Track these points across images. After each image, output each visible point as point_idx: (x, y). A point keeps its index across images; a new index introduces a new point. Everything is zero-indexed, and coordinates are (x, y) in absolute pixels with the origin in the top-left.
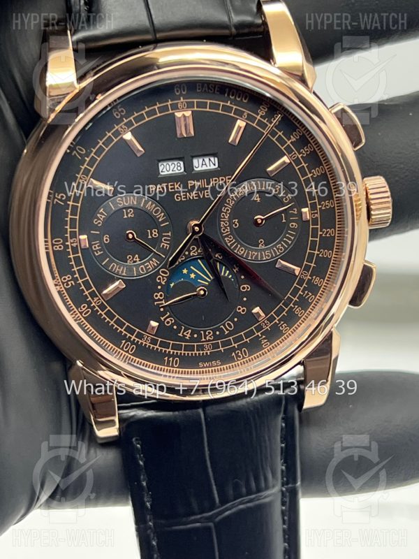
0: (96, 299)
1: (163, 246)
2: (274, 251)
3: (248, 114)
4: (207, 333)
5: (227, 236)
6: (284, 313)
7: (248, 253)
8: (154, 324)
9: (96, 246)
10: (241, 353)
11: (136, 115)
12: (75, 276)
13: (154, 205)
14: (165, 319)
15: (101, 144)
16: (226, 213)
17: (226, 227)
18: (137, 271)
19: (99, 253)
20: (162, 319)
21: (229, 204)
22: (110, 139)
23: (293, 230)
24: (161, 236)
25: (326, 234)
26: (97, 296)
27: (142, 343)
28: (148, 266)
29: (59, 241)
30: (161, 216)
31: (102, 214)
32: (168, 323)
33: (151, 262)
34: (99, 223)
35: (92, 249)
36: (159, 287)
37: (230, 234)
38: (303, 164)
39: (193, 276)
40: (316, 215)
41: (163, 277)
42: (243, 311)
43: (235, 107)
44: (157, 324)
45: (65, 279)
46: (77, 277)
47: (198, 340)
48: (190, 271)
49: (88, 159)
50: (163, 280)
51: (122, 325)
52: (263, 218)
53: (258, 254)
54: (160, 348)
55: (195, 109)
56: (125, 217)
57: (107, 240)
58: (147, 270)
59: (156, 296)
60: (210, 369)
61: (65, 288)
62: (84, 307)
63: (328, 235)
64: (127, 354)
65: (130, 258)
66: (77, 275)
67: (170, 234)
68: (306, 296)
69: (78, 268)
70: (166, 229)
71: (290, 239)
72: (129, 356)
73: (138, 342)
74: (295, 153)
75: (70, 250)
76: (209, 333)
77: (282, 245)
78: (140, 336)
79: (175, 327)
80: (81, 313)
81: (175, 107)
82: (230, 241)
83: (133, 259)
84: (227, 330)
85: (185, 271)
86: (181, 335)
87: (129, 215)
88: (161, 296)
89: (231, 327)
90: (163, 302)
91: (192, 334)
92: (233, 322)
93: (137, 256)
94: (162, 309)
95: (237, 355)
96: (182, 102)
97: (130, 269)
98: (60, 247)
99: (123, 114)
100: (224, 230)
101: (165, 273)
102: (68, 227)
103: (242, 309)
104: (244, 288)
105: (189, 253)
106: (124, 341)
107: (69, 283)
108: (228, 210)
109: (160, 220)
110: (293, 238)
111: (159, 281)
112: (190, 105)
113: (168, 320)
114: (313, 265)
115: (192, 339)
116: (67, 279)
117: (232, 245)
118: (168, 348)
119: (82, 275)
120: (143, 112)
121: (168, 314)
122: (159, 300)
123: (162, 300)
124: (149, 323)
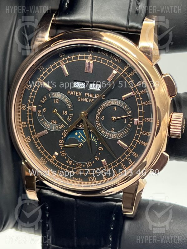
0: (34, 136)
1: (68, 119)
2: (118, 135)
3: (119, 68)
4: (79, 165)
5: (98, 122)
6: (116, 165)
7: (105, 133)
8: (56, 153)
9: (40, 112)
10: (93, 179)
11: (69, 57)
12: (28, 123)
13: (68, 100)
14: (62, 153)
15: (51, 67)
16: (99, 112)
17: (98, 118)
18: (55, 128)
19: (40, 116)
20: (61, 152)
21: (101, 108)
22: (55, 66)
23: (129, 127)
24: (68, 115)
25: (144, 134)
26: (35, 135)
27: (50, 161)
28: (59, 127)
29: (25, 106)
30: (70, 106)
31: (45, 98)
32: (63, 155)
33: (61, 125)
34: (43, 102)
35: (37, 112)
36: (62, 138)
37: (99, 122)
38: (140, 98)
39: (79, 137)
40: (141, 123)
41: (65, 133)
42: (98, 159)
43: (113, 64)
44: (58, 154)
45: (23, 123)
46: (28, 124)
47: (75, 166)
48: (79, 134)
49: (44, 73)
50: (65, 135)
51: (43, 150)
52: (115, 118)
53: (110, 135)
54: (57, 165)
55: (96, 61)
56: (55, 102)
57: (44, 111)
58: (59, 128)
59: (60, 141)
60: (77, 181)
61: (22, 127)
62: (29, 138)
63: (145, 134)
64: (42, 164)
65: (53, 121)
66: (29, 123)
67: (72, 115)
68: (128, 160)
69: (30, 120)
70: (71, 112)
71: (126, 132)
72: (43, 165)
73: (48, 160)
74: (137, 92)
75: (28, 111)
76: (80, 165)
77: (122, 134)
78: (49, 157)
79: (66, 158)
80: (27, 140)
81: (87, 58)
82: (98, 125)
83: (54, 122)
84: (89, 166)
85: (76, 134)
86: (67, 162)
87: (56, 102)
88: (62, 142)
89: (90, 165)
90: (63, 145)
91: (72, 163)
92: (92, 163)
93: (56, 121)
94: (61, 148)
95: (91, 179)
96: (90, 56)
97: (51, 126)
98: (24, 109)
99: (63, 56)
100: (97, 119)
101: (66, 132)
102: (29, 100)
103: (97, 158)
104: (100, 149)
105: (79, 126)
106: (42, 158)
107: (25, 125)
108: (100, 111)
109: (69, 107)
110: (128, 131)
111: (63, 135)
112: (93, 58)
113: (63, 153)
114: (135, 147)
115: (72, 166)
116: (24, 123)
117: (99, 127)
118: (61, 167)
119: (31, 123)
120: (72, 57)
121: (64, 151)
122: (61, 143)
123: (62, 144)
124: (54, 153)
